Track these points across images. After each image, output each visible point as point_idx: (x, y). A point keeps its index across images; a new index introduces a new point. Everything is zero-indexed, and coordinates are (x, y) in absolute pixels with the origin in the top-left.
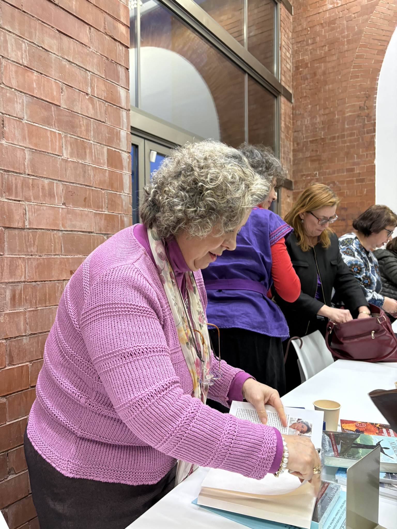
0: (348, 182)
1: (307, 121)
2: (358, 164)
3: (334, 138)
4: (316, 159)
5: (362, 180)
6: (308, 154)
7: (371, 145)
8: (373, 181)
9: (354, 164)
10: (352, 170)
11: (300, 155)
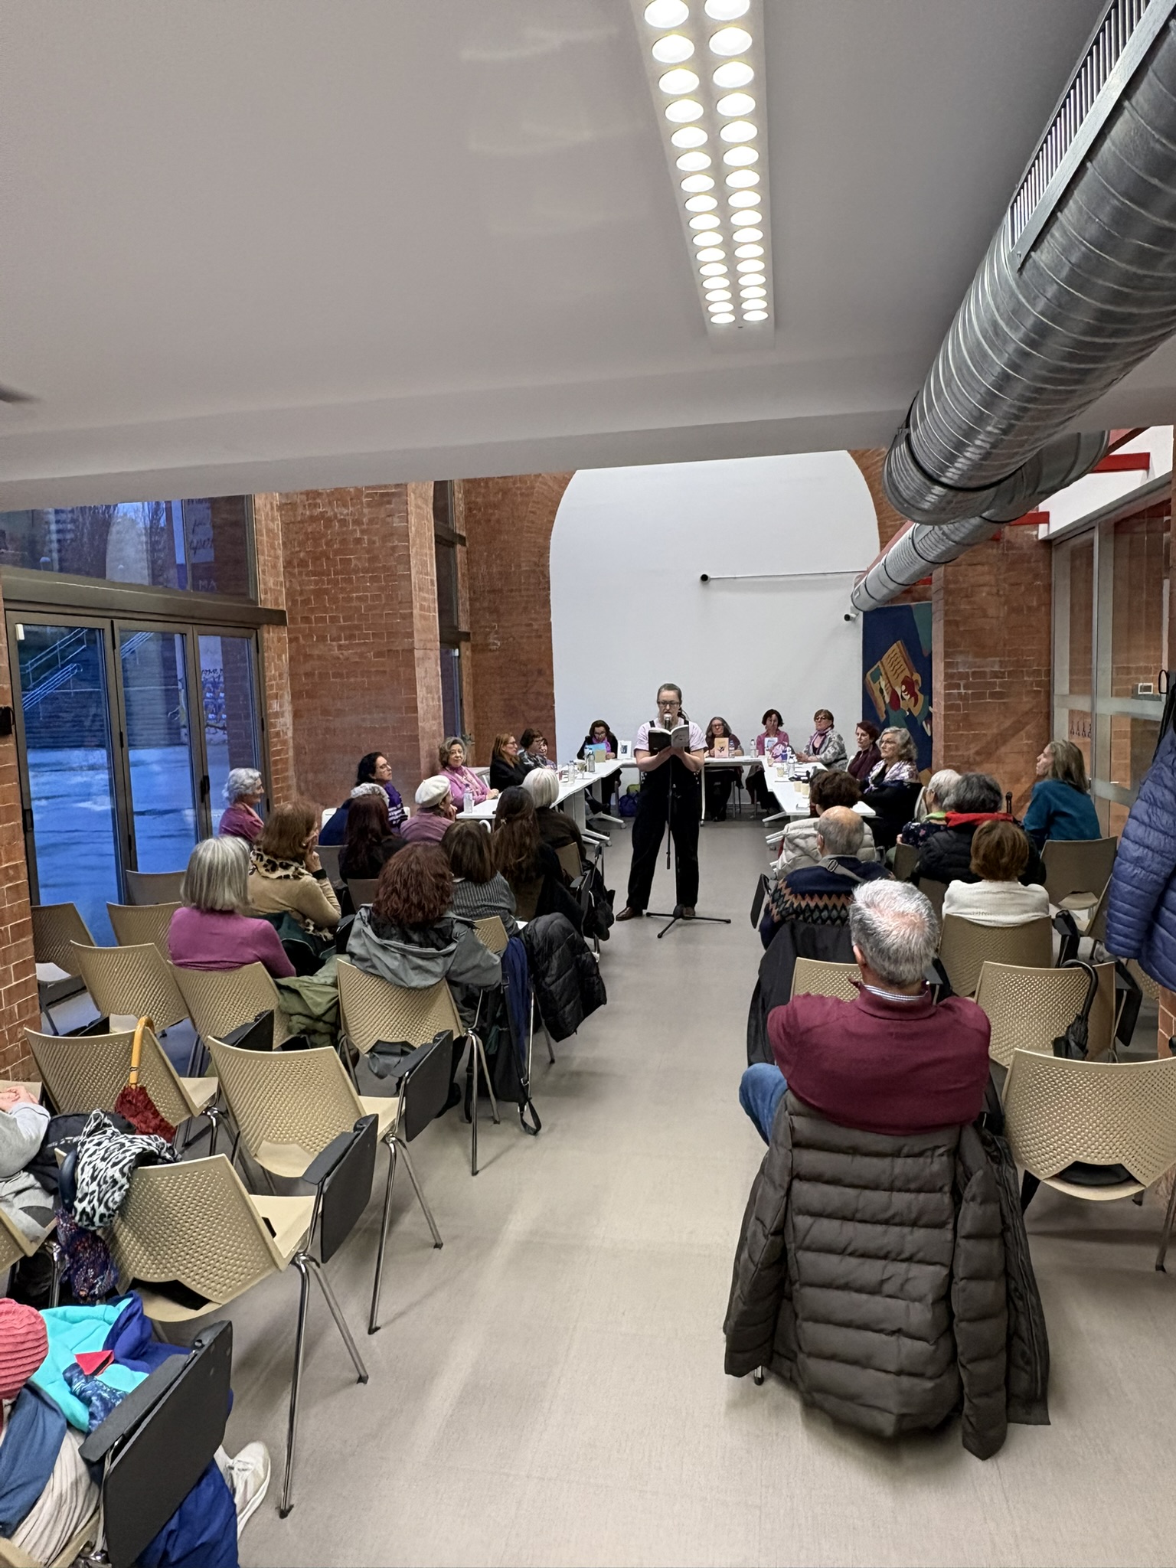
0: (528, 637)
1: (483, 569)
2: (535, 620)
3: (512, 591)
4: (494, 611)
5: (540, 637)
6: (486, 604)
7: (547, 603)
8: (550, 638)
9: (532, 619)
10: (530, 625)
11: (478, 605)
